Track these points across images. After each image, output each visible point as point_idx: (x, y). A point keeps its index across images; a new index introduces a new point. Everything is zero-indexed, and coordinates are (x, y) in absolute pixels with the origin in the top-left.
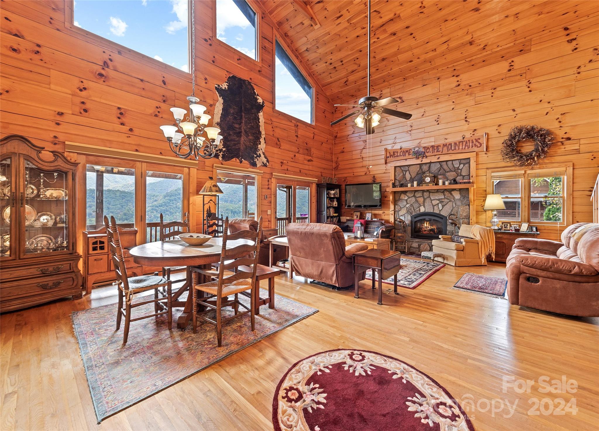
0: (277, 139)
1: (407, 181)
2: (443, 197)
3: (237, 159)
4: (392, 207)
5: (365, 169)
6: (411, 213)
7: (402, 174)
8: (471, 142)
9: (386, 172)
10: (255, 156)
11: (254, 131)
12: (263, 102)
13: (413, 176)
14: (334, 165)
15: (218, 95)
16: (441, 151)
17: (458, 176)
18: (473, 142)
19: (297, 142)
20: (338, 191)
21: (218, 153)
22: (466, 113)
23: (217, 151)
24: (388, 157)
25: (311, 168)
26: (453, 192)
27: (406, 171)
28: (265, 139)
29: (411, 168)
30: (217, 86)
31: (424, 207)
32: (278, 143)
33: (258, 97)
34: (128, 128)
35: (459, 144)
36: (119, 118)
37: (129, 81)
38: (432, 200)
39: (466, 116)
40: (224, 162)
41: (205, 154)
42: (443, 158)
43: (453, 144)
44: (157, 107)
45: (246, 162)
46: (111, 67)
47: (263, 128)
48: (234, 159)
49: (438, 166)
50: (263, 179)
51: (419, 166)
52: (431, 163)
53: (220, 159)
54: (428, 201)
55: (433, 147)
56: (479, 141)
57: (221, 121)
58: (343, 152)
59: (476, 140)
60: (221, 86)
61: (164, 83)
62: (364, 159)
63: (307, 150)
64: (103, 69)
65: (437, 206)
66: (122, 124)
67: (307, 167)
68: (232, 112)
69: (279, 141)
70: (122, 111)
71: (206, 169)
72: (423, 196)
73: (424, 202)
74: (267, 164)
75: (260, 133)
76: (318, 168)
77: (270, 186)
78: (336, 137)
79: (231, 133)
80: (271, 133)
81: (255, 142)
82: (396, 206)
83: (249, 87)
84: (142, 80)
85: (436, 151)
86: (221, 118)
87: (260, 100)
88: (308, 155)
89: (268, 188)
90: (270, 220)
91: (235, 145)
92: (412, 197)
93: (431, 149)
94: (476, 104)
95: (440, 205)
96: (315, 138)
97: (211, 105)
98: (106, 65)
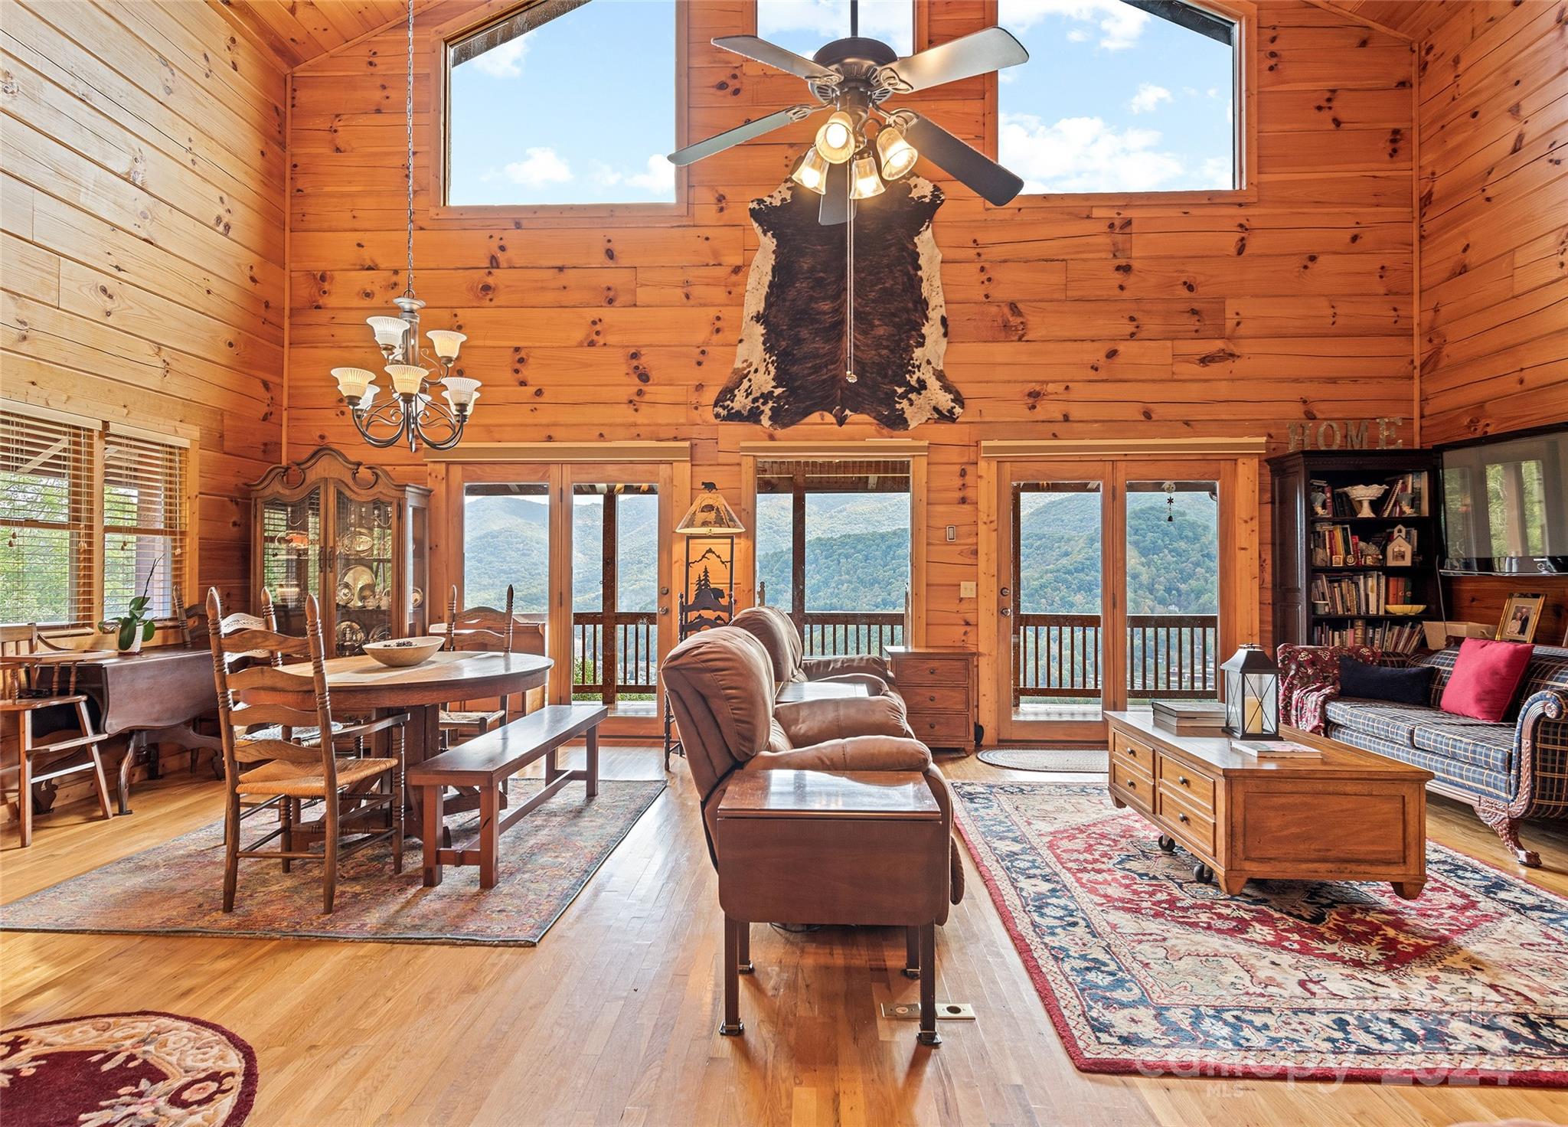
0: (1006, 310)
3: (826, 414)
10: (900, 390)
11: (892, 308)
12: (937, 189)
14: (1418, 349)
15: (758, 230)
19: (1126, 294)
20: (1420, 482)
21: (758, 407)
23: (755, 400)
25: (1223, 390)
28: (944, 321)
30: (754, 205)
32: (1014, 321)
34: (534, 389)
36: (517, 371)
37: (536, 281)
40: (779, 432)
41: (717, 416)
44: (594, 323)
45: (864, 418)
46: (503, 264)
47: (937, 282)
48: (815, 417)
50: (934, 468)
53: (765, 421)
57: (769, 305)
58: (1464, 269)
60: (768, 200)
61: (610, 254)
63: (1194, 312)
64: (490, 273)
66: (523, 383)
67: (1194, 391)
68: (806, 266)
69: (1020, 314)
70: (523, 354)
71: (720, 461)
74: (958, 410)
75: (922, 305)
76: (1282, 380)
77: (969, 493)
78: (1427, 200)
79: (804, 333)
80: (978, 294)
81: (898, 343)
84: (561, 269)
86: (767, 298)
88: (1198, 335)
89: (963, 501)
90: (972, 620)
91: (816, 369)
96: (1254, 245)
97: (737, 270)
98: (494, 263)
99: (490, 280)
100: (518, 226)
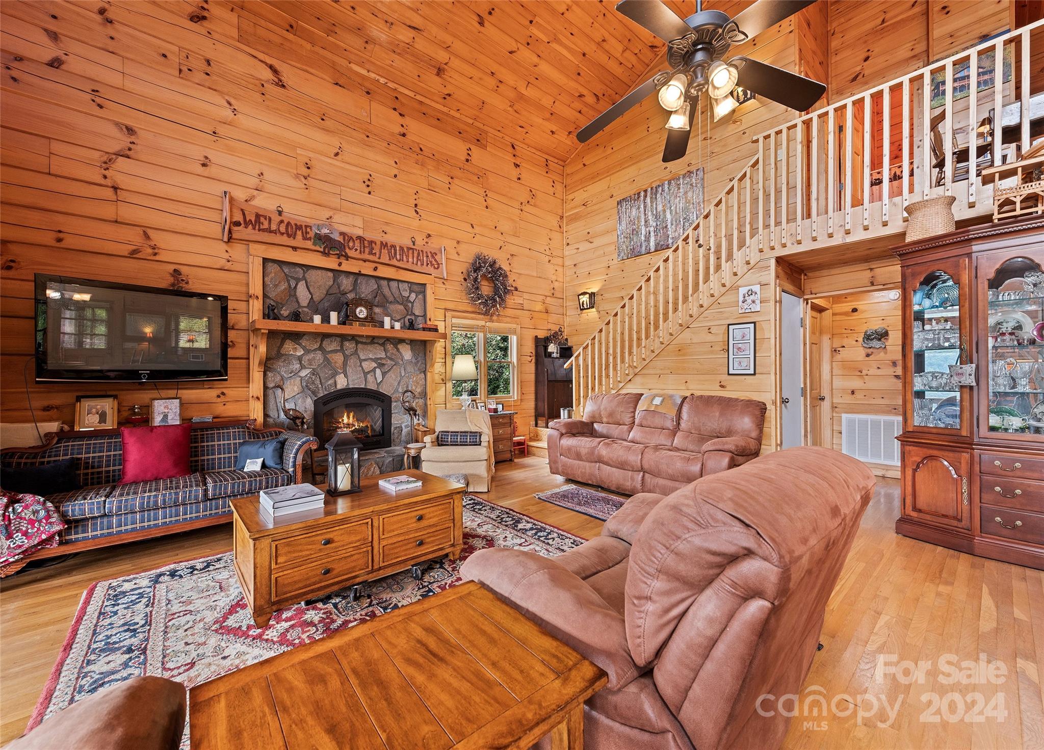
1: (300, 306)
2: (383, 355)
4: (257, 376)
5: (134, 237)
6: (314, 393)
7: (283, 286)
8: (425, 255)
9: (228, 266)
13: (317, 298)
16: (377, 256)
17: (407, 315)
18: (427, 256)
22: (415, 197)
24: (237, 224)
26: (400, 346)
27: (298, 280)
29: (312, 275)
31: (346, 376)
35: (408, 251)
38: (361, 361)
39: (415, 202)
42: (384, 272)
43: (398, 248)
49: (373, 285)
51: (330, 274)
52: (359, 274)
54: (352, 361)
55: (360, 239)
56: (436, 257)
59: (433, 257)
62: (122, 195)
65: (372, 374)
72: (342, 350)
73: (345, 364)
82: (270, 374)
85: (367, 250)
92: (315, 350)
93: (357, 243)
94: (430, 187)
95: (378, 371)
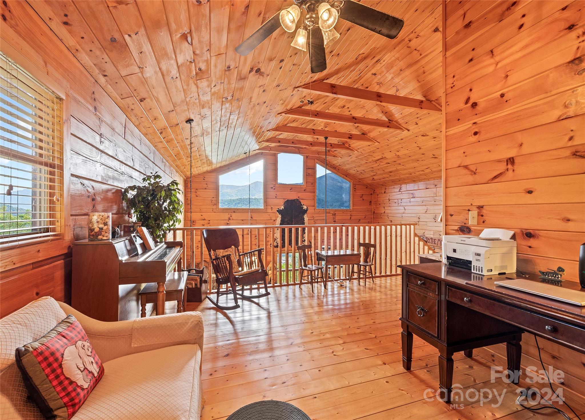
12: (307, 208)
15: (278, 214)
23: (277, 244)
30: (277, 209)
33: (303, 206)
37: (238, 222)
46: (231, 219)
47: (307, 223)
55: (431, 238)
60: (280, 209)
61: (252, 218)
68: (286, 220)
78: (374, 212)
83: (298, 202)
87: (305, 207)
93: (430, 240)
96: (353, 218)
97: (274, 221)
98: (229, 219)
99: (228, 222)
100: (234, 212)
